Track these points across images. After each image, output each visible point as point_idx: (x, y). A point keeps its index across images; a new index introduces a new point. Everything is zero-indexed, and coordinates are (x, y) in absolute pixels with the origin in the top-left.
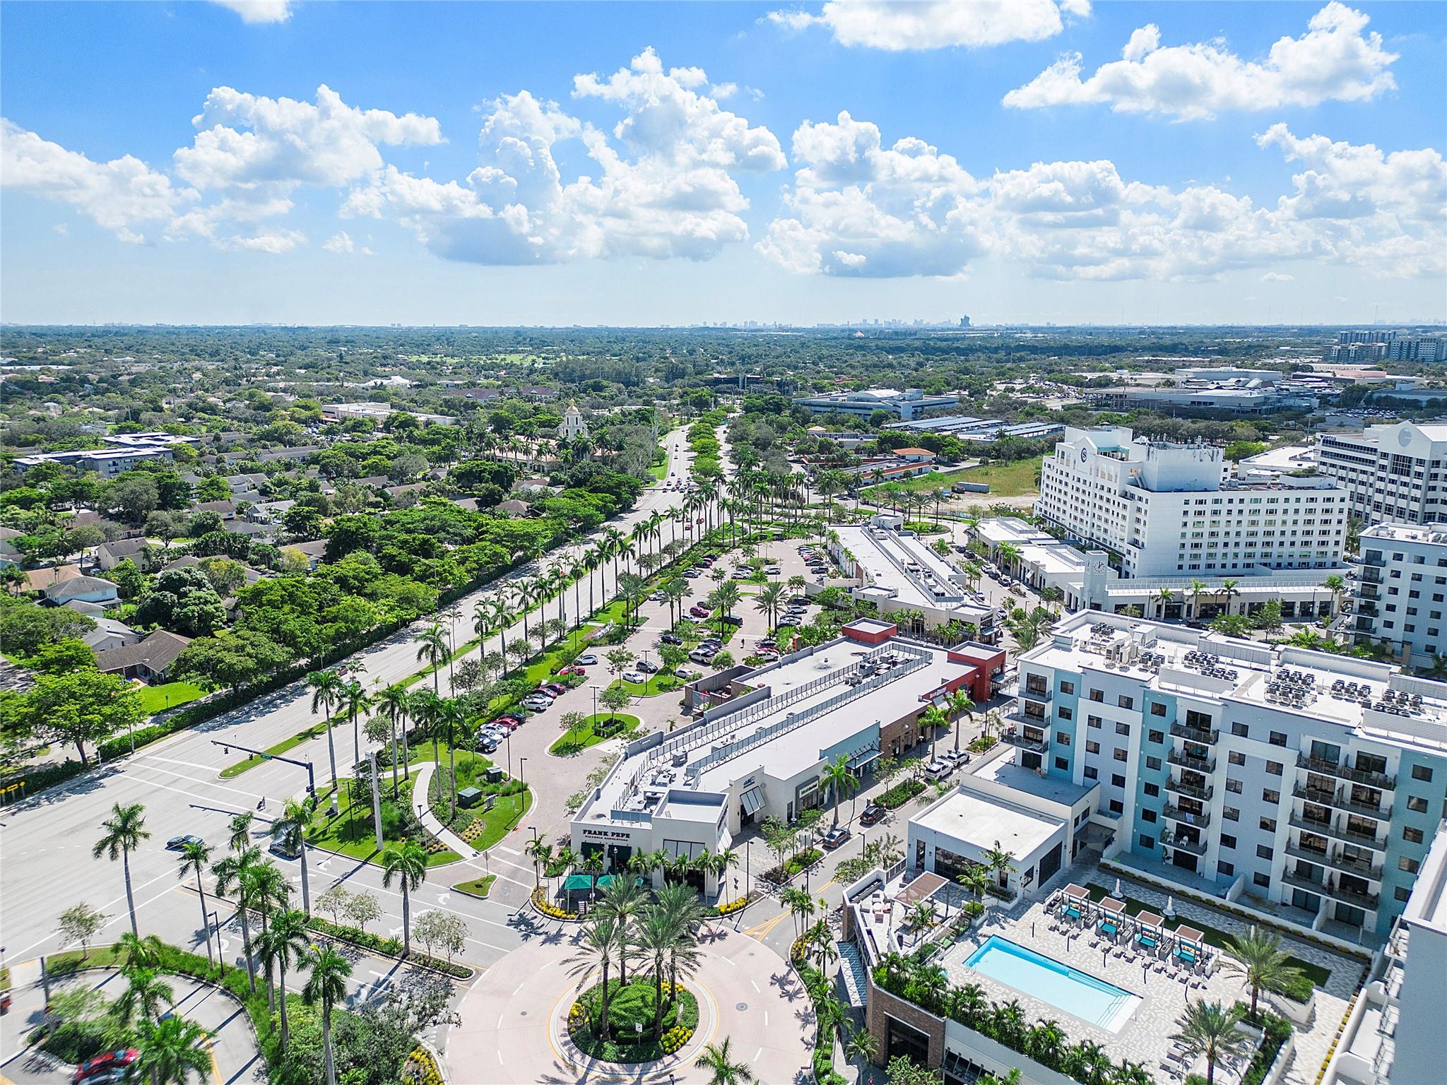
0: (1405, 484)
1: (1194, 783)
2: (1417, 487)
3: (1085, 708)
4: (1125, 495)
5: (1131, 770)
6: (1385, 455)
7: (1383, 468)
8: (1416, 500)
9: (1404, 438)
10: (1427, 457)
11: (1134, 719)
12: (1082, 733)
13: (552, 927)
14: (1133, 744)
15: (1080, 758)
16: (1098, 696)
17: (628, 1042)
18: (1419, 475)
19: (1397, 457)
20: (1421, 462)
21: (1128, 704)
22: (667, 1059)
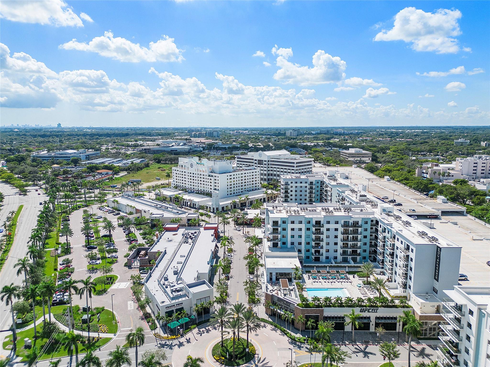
0: (262, 167)
1: (318, 239)
2: (265, 167)
3: (290, 226)
4: (209, 176)
5: (303, 240)
6: (256, 160)
7: (256, 163)
8: (265, 171)
9: (260, 156)
10: (267, 160)
11: (303, 226)
12: (290, 233)
13: (176, 342)
14: (303, 233)
15: (289, 240)
16: (293, 222)
17: (242, 357)
18: (265, 164)
19: (259, 160)
20: (265, 161)
21: (301, 222)
22: (256, 356)
